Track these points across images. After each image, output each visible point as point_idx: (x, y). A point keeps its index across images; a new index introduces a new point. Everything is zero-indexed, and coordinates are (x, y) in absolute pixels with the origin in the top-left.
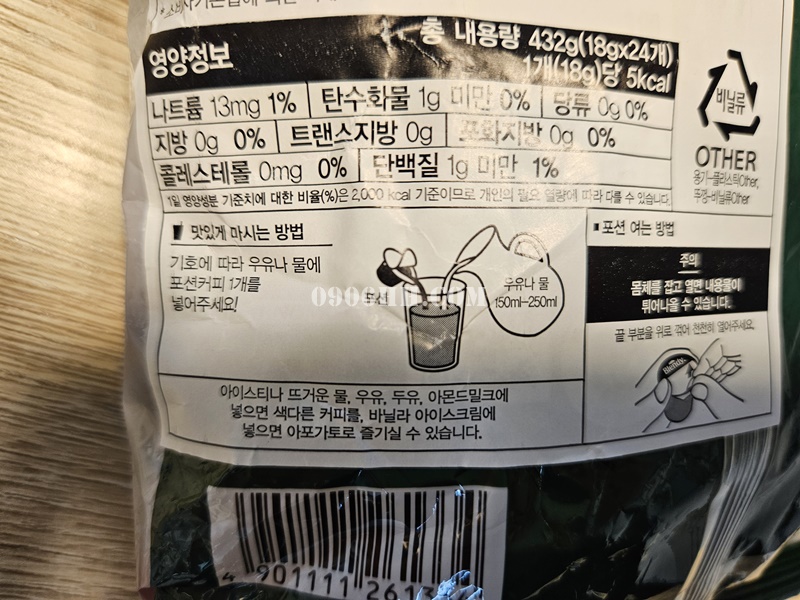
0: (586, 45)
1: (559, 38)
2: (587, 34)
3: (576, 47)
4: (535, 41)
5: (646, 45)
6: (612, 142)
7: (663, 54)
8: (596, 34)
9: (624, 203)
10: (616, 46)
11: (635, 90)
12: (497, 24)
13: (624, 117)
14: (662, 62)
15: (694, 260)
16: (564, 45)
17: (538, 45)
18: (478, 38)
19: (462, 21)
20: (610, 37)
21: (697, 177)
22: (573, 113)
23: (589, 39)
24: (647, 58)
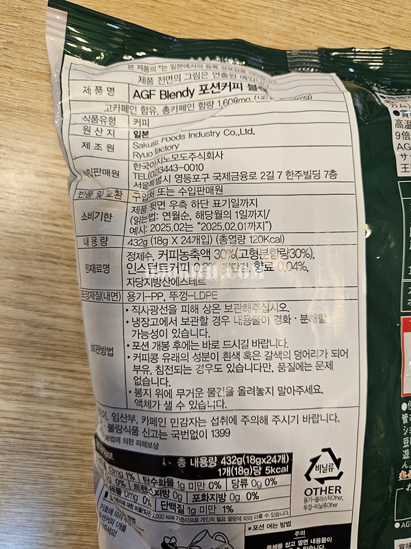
0: (246, 460)
1: (234, 458)
2: (246, 455)
3: (241, 461)
4: (223, 462)
5: (275, 456)
6: (257, 497)
7: (284, 458)
8: (250, 455)
9: (264, 518)
10: (260, 459)
11: (270, 475)
12: (208, 457)
13: (264, 486)
14: (283, 462)
15: (303, 533)
16: (236, 461)
17: (225, 463)
18: (199, 464)
19: (193, 458)
20: (257, 456)
21: (306, 500)
22: (240, 487)
23: (248, 457)
24: (275, 462)
